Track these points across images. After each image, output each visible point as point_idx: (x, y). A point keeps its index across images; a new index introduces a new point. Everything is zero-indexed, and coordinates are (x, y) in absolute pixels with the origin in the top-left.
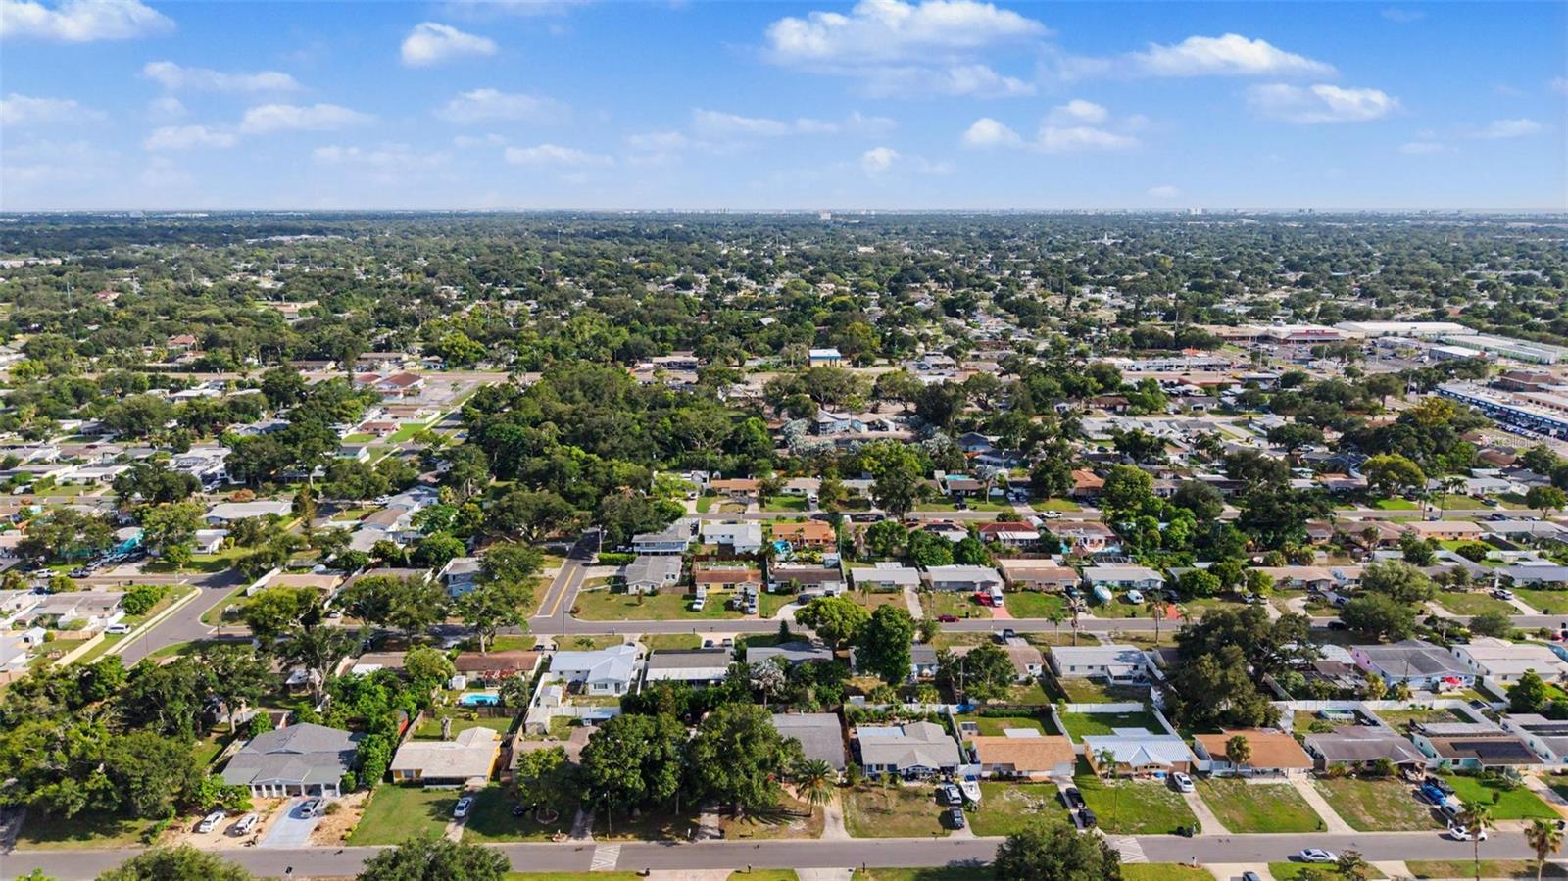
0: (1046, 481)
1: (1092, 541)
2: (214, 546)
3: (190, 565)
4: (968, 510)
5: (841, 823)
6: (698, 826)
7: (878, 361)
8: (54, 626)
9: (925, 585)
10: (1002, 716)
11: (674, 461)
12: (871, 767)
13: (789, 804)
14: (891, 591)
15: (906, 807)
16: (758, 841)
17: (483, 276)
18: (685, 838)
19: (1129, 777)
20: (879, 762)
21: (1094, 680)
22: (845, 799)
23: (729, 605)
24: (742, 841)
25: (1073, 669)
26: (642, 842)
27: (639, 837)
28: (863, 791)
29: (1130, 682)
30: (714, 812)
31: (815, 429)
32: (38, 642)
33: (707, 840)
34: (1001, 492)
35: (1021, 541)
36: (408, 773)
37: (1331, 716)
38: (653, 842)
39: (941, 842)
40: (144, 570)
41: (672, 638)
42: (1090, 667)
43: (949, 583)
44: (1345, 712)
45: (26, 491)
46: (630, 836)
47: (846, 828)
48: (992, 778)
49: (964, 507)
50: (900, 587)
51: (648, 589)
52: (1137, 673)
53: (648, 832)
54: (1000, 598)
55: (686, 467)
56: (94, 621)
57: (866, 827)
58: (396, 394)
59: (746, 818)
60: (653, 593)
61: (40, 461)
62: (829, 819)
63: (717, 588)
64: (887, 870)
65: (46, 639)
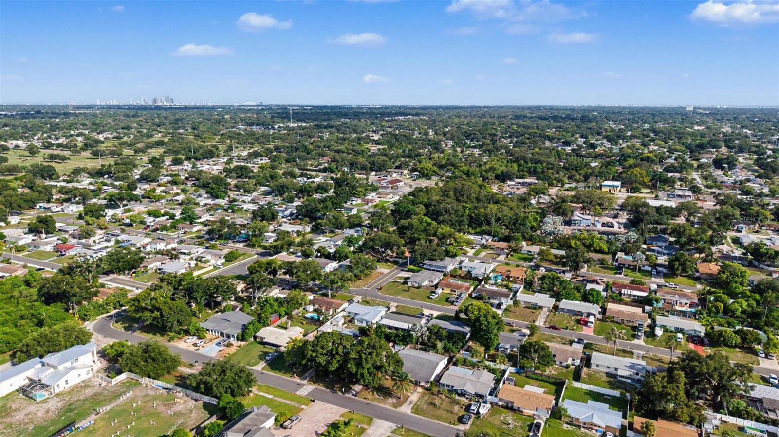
1: (681, 303)
2: (271, 240)
3: (260, 246)
4: (622, 276)
5: (412, 405)
6: (351, 388)
7: (643, 190)
8: (200, 261)
9: (556, 308)
10: (537, 379)
11: (478, 230)
12: (443, 384)
14: (535, 308)
15: (448, 407)
16: (369, 402)
17: (468, 136)
18: (342, 392)
19: (579, 427)
20: (449, 384)
21: (608, 375)
22: (423, 395)
23: (447, 300)
24: (365, 400)
25: (598, 366)
26: (324, 389)
28: (434, 395)
29: (630, 381)
30: (362, 385)
31: (568, 223)
32: (193, 266)
33: (349, 395)
34: (650, 269)
35: (635, 296)
36: (262, 338)
37: (749, 431)
40: (245, 246)
41: (410, 308)
42: (608, 367)
43: (569, 311)
44: (762, 431)
45: (233, 212)
46: (321, 385)
47: (412, 408)
48: (502, 407)
49: (620, 273)
50: (541, 308)
51: (416, 285)
52: (638, 377)
53: (330, 386)
54: (592, 323)
55: (481, 233)
56: (213, 262)
57: (422, 410)
58: (388, 187)
59: (372, 391)
60: (418, 288)
61: (244, 201)
62: (408, 402)
63: (447, 291)
64: (413, 431)
65: (196, 265)
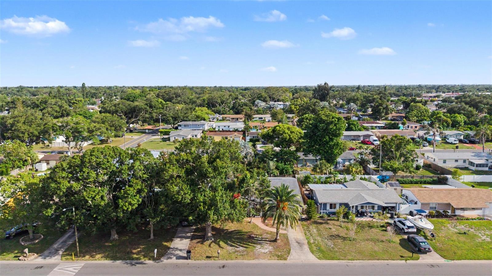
0: (380, 109)
5: (306, 247)
6: (169, 248)
12: (325, 205)
13: (256, 232)
15: (363, 235)
16: (224, 261)
18: (151, 258)
20: (333, 201)
22: (307, 231)
25: (445, 162)
26: (108, 262)
27: (107, 257)
28: (321, 223)
30: (187, 238)
33: (174, 260)
35: (376, 126)
38: (118, 262)
39: (411, 265)
42: (457, 161)
46: (98, 256)
47: (312, 252)
57: (332, 251)
59: (214, 242)
62: (293, 244)
